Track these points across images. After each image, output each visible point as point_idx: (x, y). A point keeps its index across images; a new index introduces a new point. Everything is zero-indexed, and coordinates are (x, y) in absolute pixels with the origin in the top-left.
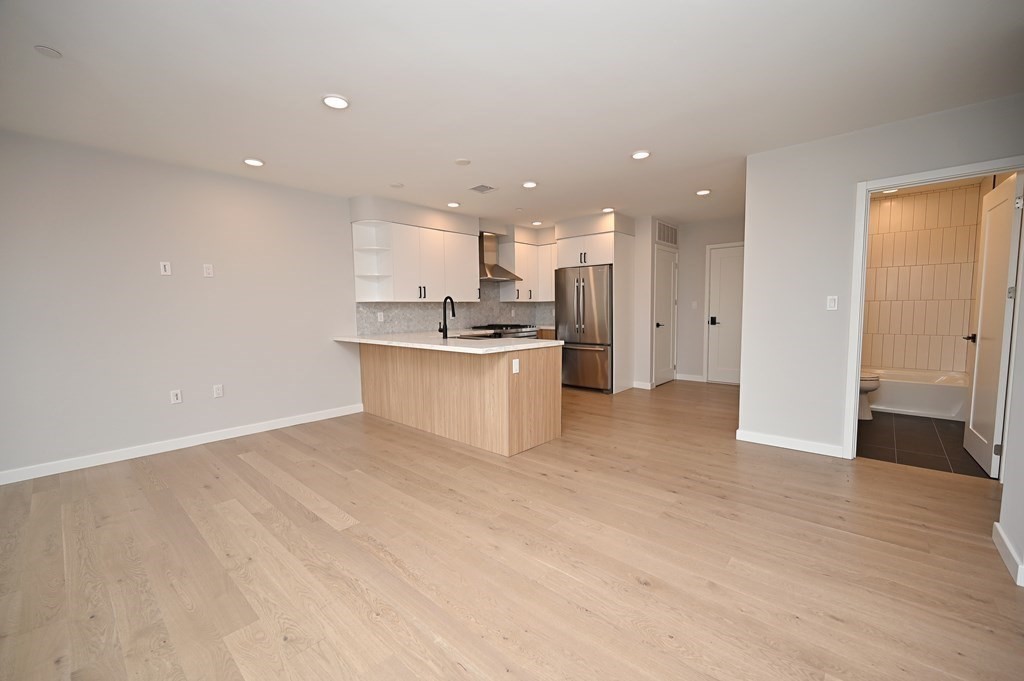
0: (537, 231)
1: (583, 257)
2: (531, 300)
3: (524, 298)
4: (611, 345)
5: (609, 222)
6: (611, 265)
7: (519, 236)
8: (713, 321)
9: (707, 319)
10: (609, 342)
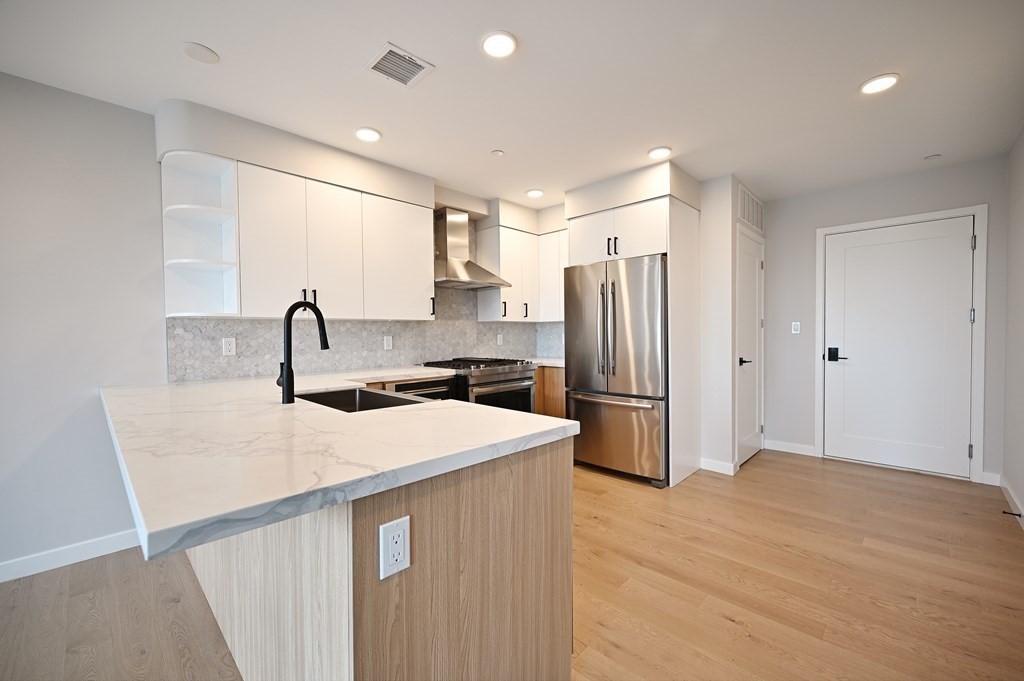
0: (538, 212)
1: (612, 245)
2: (527, 320)
3: (515, 315)
4: (666, 399)
5: (660, 180)
6: (665, 255)
7: (507, 215)
8: (833, 355)
9: (820, 351)
10: (661, 394)
